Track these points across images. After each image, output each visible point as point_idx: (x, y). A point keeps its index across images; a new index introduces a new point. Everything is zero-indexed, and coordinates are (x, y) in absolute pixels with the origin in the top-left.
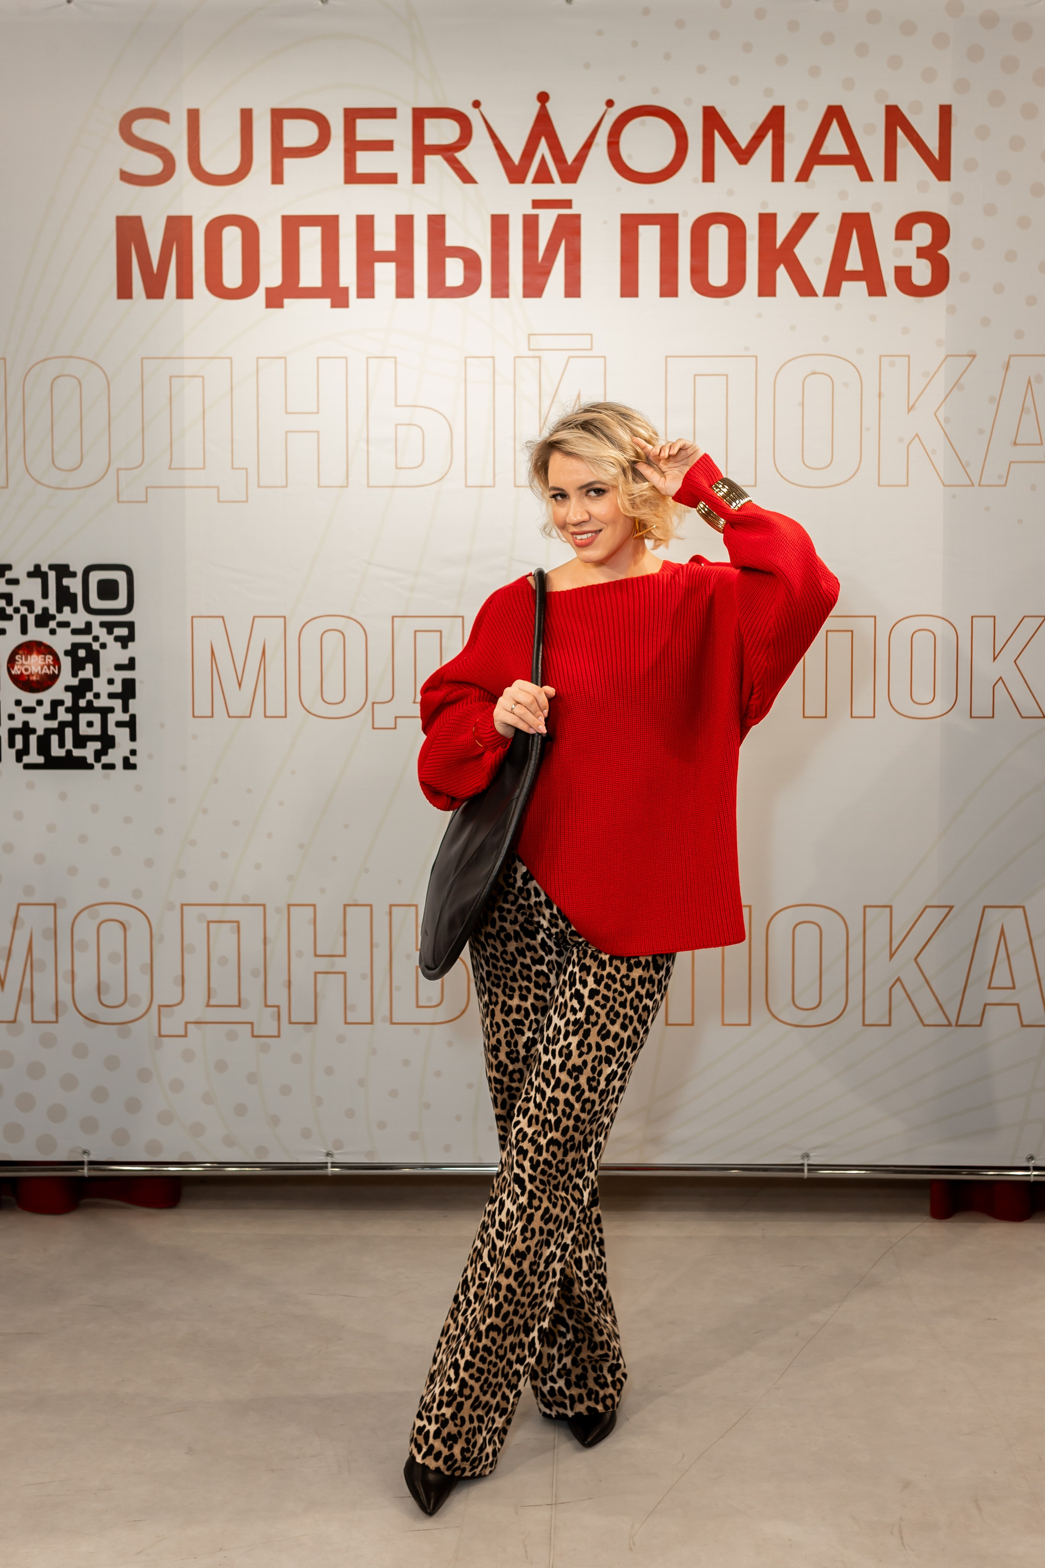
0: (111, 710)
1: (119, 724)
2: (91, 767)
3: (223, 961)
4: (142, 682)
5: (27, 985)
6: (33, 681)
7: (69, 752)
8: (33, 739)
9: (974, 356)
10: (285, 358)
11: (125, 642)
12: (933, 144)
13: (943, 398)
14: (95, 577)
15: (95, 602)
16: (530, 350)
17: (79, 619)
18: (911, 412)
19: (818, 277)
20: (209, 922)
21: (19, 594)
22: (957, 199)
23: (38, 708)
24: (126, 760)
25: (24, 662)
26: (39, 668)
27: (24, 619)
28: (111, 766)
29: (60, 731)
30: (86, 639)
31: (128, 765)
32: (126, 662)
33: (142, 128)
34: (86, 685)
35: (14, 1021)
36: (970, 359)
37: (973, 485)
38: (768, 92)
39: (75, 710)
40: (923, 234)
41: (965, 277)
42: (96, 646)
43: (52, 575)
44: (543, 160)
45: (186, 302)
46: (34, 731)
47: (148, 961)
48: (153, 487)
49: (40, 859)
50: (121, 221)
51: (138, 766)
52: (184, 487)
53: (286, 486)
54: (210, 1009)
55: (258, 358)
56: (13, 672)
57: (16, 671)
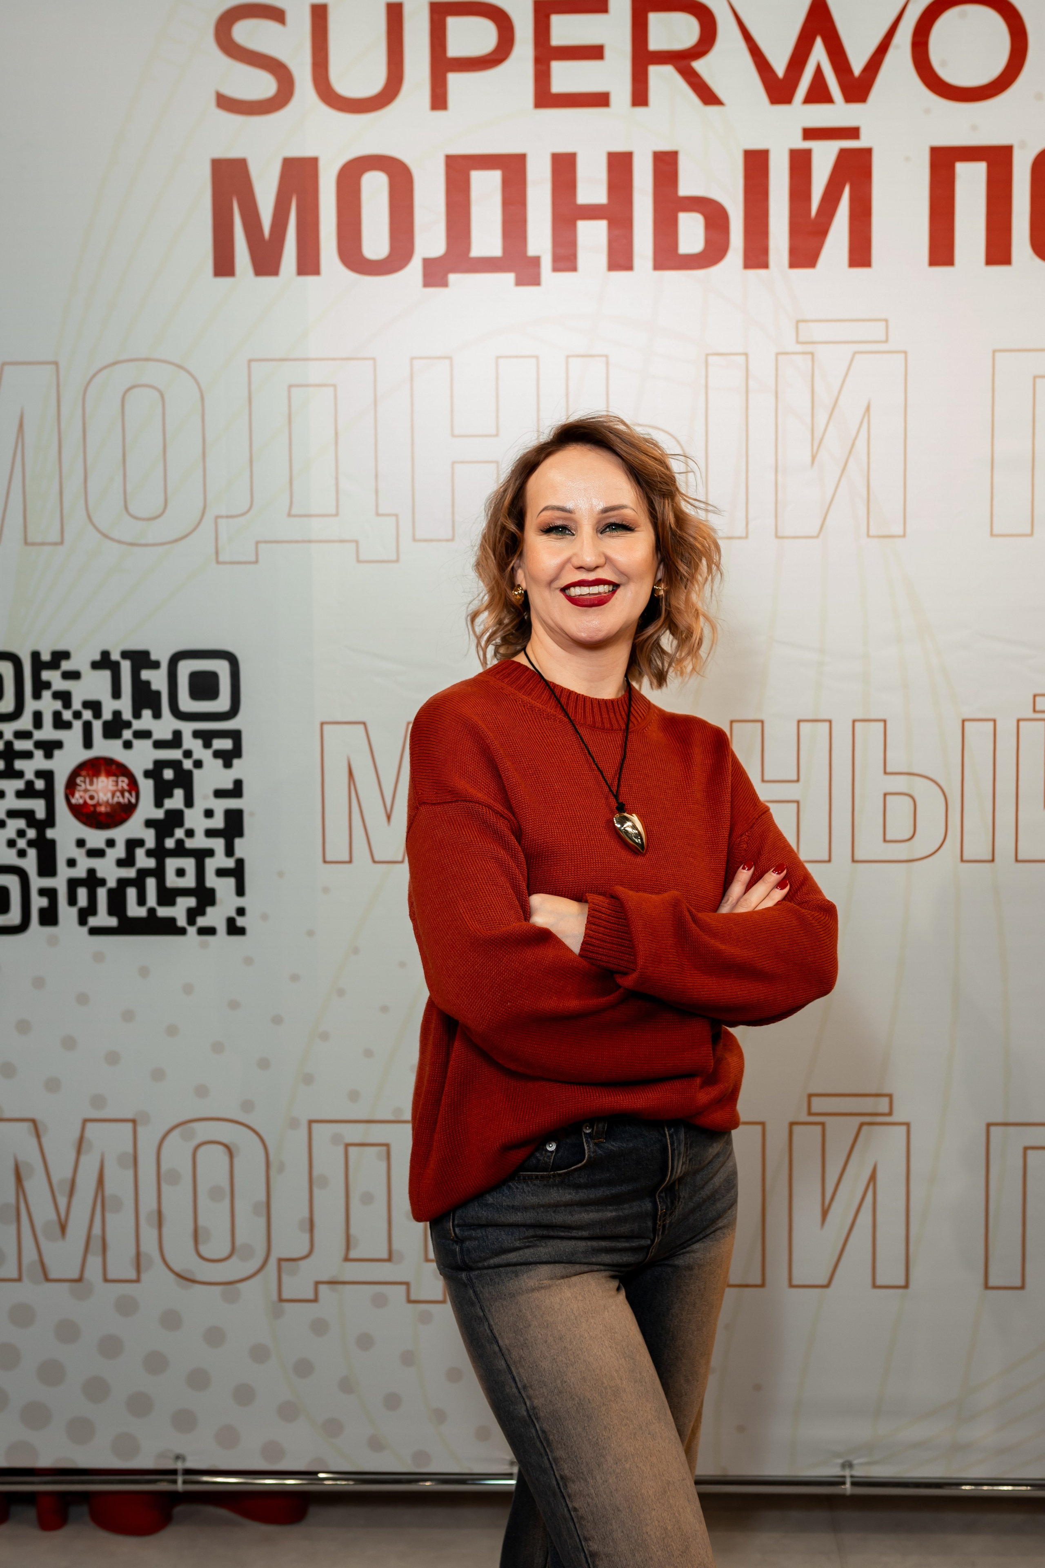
0: (210, 853)
1: (221, 873)
2: (182, 932)
3: (368, 1199)
4: (252, 814)
5: (97, 1230)
6: (100, 813)
7: (152, 911)
8: (102, 894)
10: (450, 358)
11: (228, 758)
14: (185, 668)
15: (186, 704)
16: (798, 342)
17: (164, 727)
20: (347, 1145)
21: (80, 692)
23: (109, 851)
24: (231, 922)
25: (89, 787)
26: (109, 795)
27: (87, 728)
28: (209, 931)
29: (139, 882)
30: (175, 754)
31: (234, 929)
32: (229, 786)
33: (246, 32)
34: (175, 818)
35: (80, 1280)
39: (159, 853)
42: (188, 764)
43: (126, 667)
44: (819, 71)
45: (310, 280)
46: (102, 882)
47: (263, 1197)
48: (266, 542)
49: (113, 1058)
50: (218, 166)
51: (248, 931)
52: (310, 541)
53: (452, 540)
54: (349, 1263)
55: (412, 359)
56: (73, 801)
57: (77, 800)
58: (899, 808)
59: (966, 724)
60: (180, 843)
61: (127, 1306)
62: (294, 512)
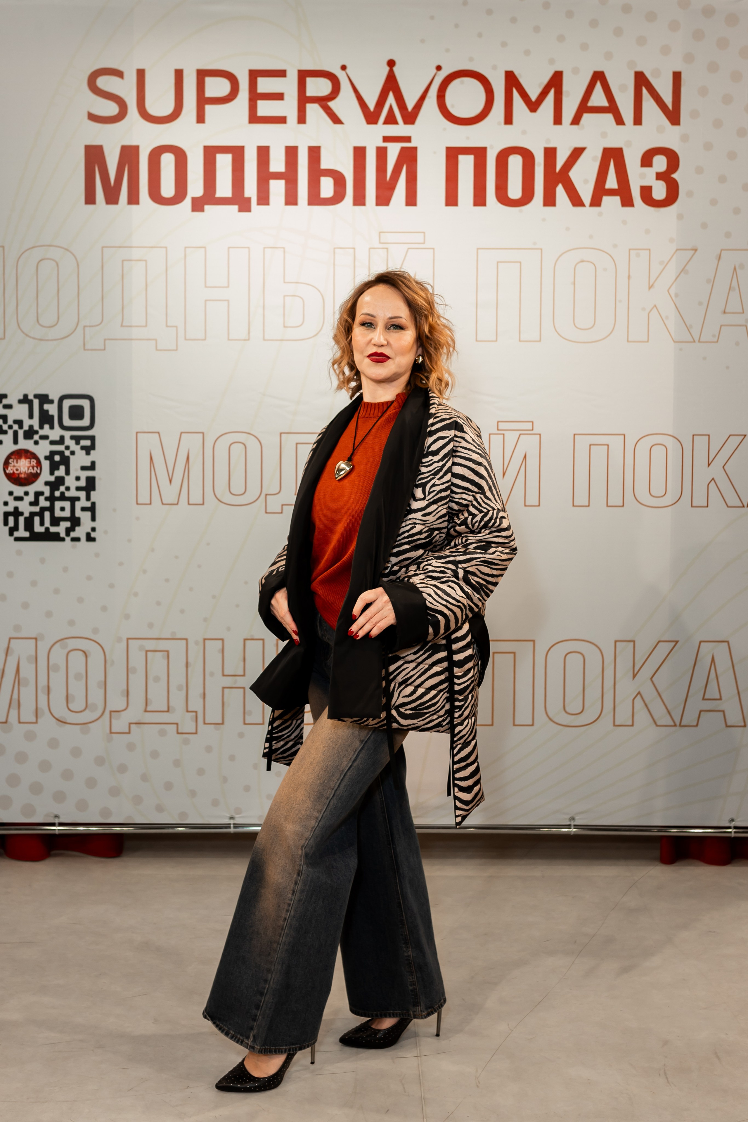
0: (78, 499)
1: (83, 509)
2: (63, 540)
3: (157, 679)
4: (100, 479)
5: (15, 696)
6: (21, 478)
7: (47, 529)
8: (21, 520)
9: (696, 250)
11: (88, 450)
12: (668, 99)
13: (674, 278)
14: (67, 403)
15: (67, 422)
16: (380, 243)
17: (55, 433)
18: (651, 290)
19: (586, 193)
20: (147, 651)
21: (12, 415)
22: (685, 138)
23: (25, 498)
24: (88, 535)
25: (16, 464)
26: (26, 469)
27: (16, 433)
28: (77, 539)
29: (41, 514)
30: (60, 448)
32: (89, 464)
33: (102, 82)
34: (60, 481)
35: (6, 722)
36: (692, 252)
37: (694, 341)
38: (552, 61)
39: (52, 499)
40: (660, 163)
41: (690, 194)
42: (67, 453)
43: (36, 403)
44: (391, 108)
45: (134, 207)
46: (22, 514)
47: (103, 679)
48: (109, 339)
49: (25, 606)
50: (88, 149)
51: (97, 539)
52: (132, 339)
53: (205, 339)
54: (147, 713)
55: (186, 248)
56: (7, 472)
57: (10, 471)
60: (62, 493)
61: (30, 737)
62: (124, 324)
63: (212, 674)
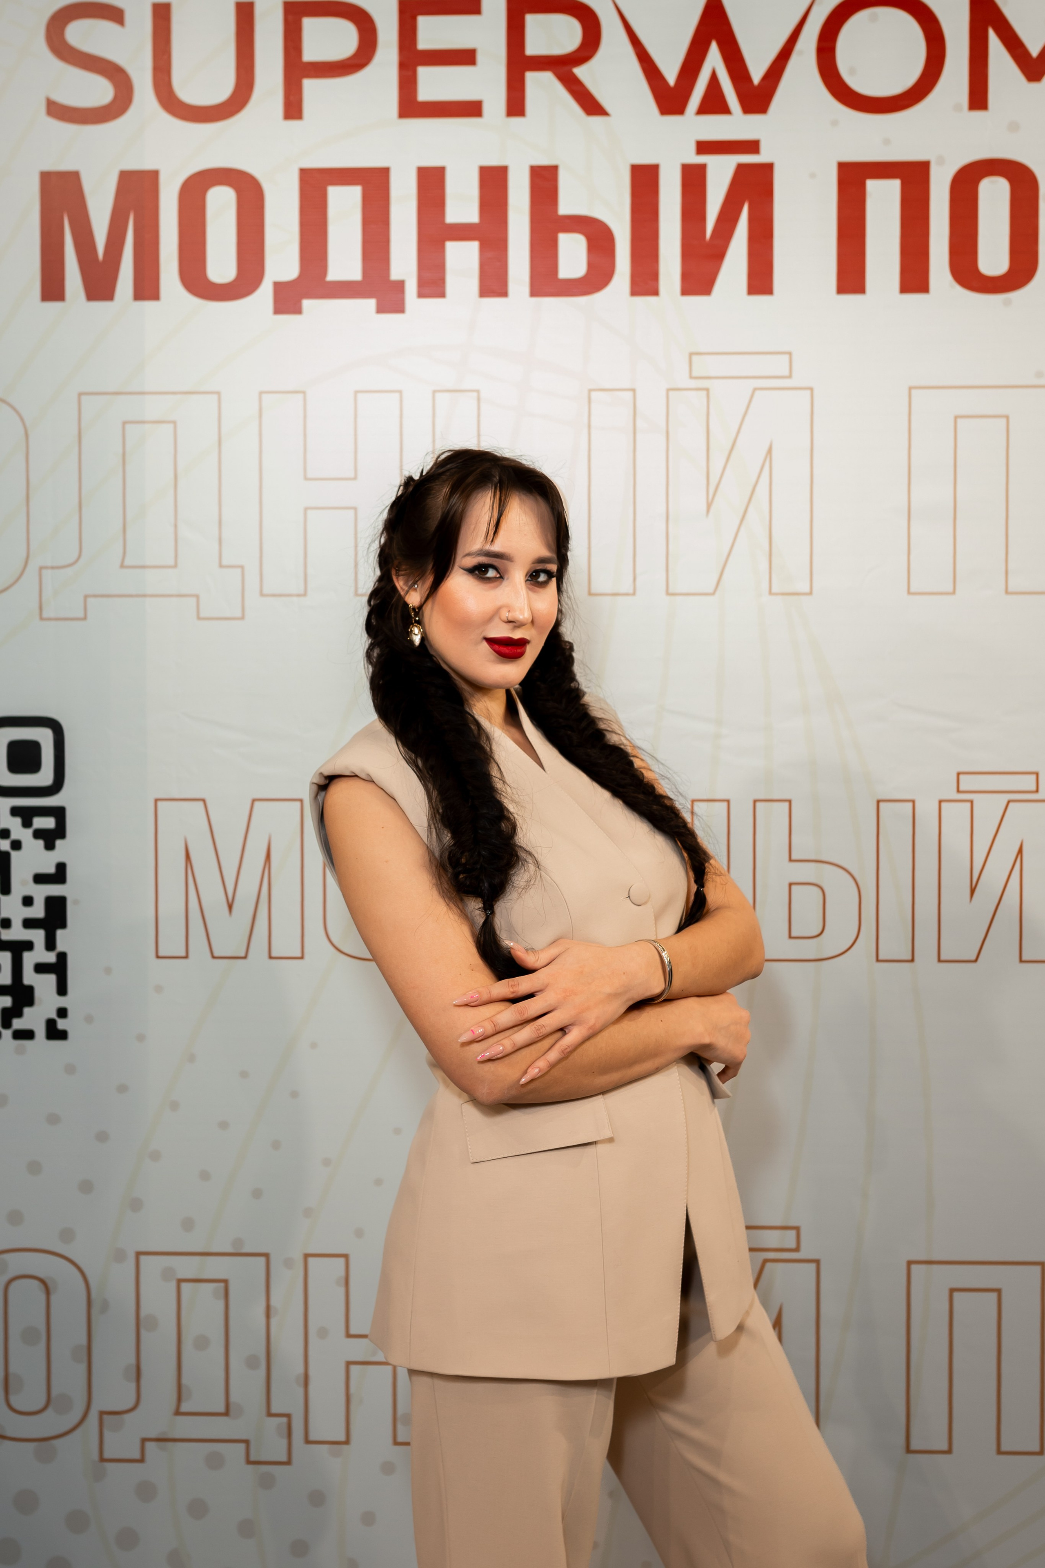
0: (28, 946)
1: (40, 968)
3: (202, 1343)
4: (76, 902)
10: (304, 393)
11: (49, 838)
14: (5, 737)
15: (5, 777)
16: (691, 377)
20: (180, 1281)
24: (51, 1025)
28: (26, 1035)
31: (54, 1033)
32: (52, 870)
42: (5, 845)
44: (714, 79)
45: (148, 306)
47: (84, 1341)
48: (95, 596)
50: (48, 180)
51: (70, 1035)
52: (144, 596)
53: (305, 594)
54: (180, 1418)
55: (261, 393)
58: (807, 899)
59: (881, 804)
62: (127, 562)
63: (323, 1333)
